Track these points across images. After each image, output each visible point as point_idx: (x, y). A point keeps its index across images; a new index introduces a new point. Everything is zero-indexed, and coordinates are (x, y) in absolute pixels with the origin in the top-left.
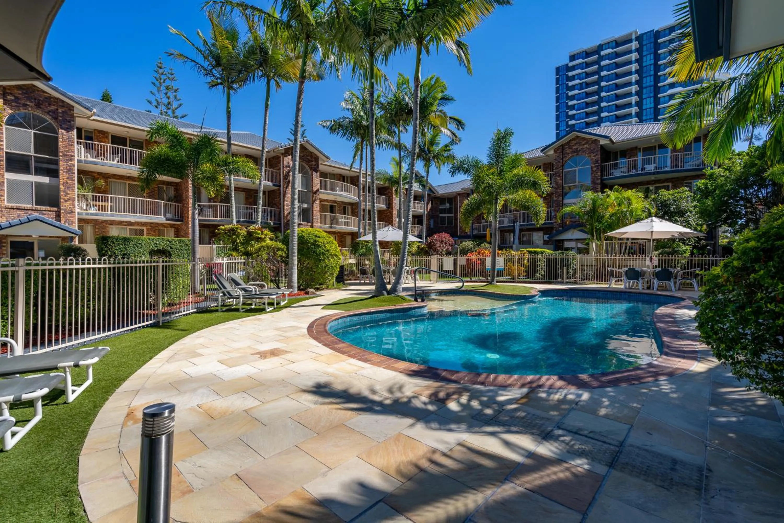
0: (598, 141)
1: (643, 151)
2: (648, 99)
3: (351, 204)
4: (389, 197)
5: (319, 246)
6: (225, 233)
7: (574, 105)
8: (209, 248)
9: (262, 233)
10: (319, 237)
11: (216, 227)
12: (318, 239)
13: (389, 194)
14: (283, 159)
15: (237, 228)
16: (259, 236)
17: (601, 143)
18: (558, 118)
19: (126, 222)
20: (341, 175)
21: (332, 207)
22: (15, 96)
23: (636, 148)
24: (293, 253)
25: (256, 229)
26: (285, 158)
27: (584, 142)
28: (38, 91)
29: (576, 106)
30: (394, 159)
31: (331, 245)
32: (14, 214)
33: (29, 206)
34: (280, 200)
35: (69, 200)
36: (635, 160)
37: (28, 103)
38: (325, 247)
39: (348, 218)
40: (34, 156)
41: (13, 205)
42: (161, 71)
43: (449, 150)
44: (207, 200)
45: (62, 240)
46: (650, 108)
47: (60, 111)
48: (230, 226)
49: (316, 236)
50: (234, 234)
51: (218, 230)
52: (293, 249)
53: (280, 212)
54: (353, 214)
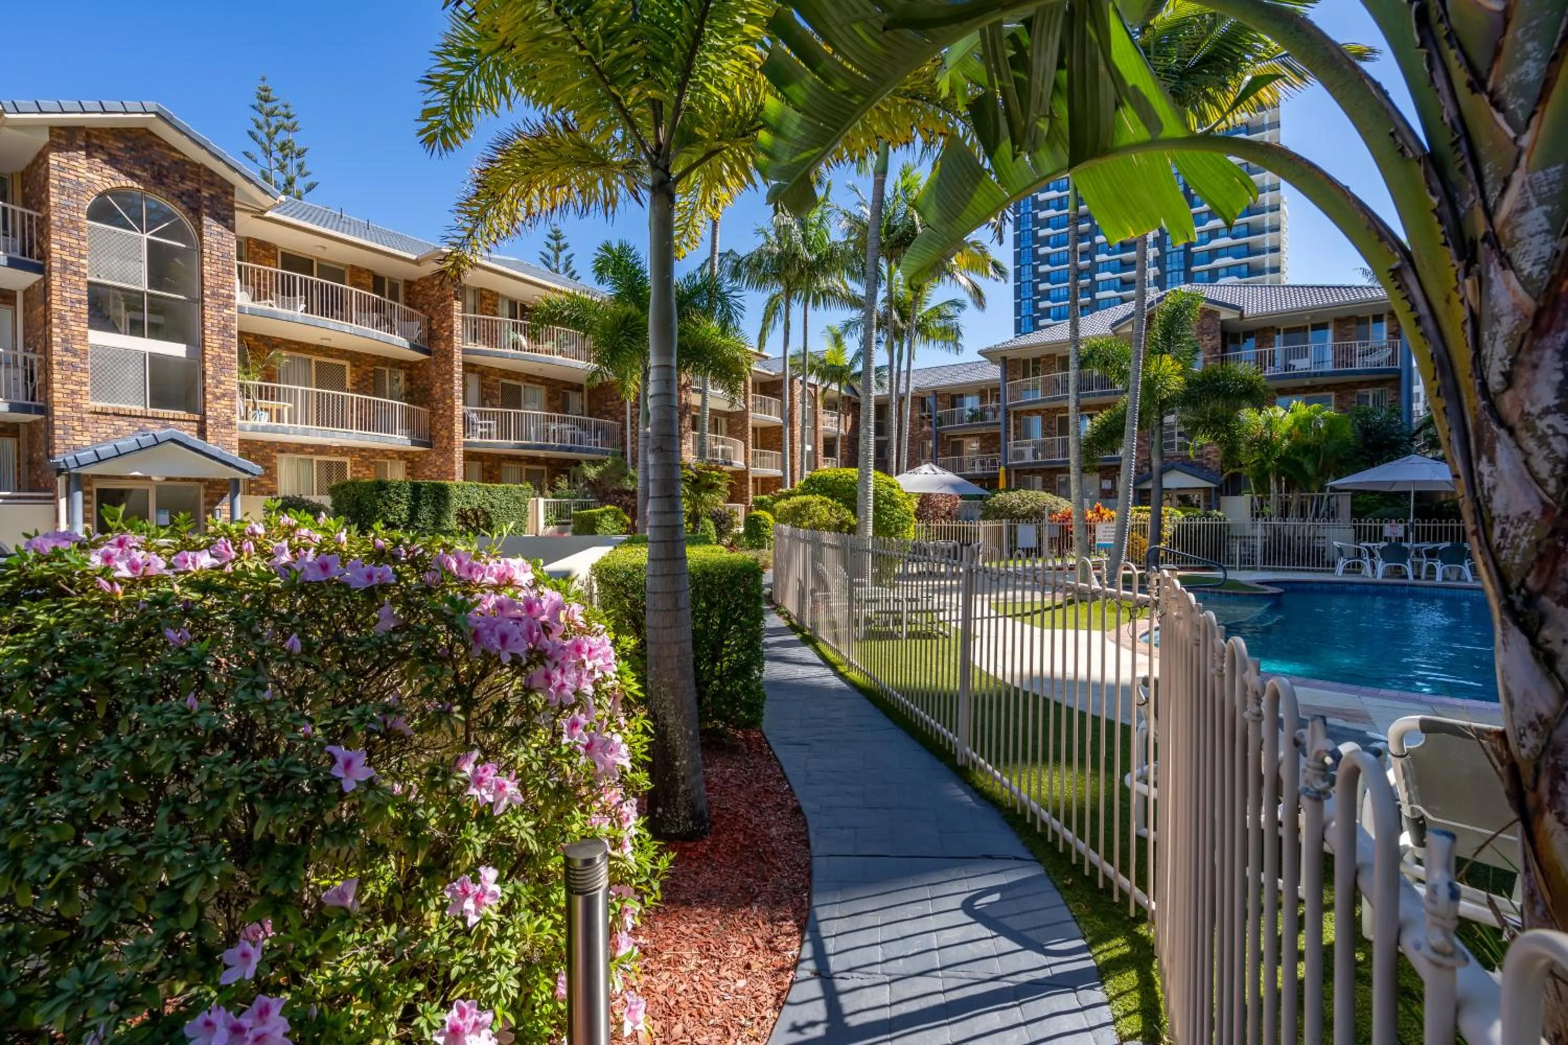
1: (1284, 334)
3: (727, 415)
17: (1222, 318)
19: (312, 446)
22: (109, 154)
23: (1273, 328)
28: (159, 145)
29: (1051, 239)
32: (105, 427)
33: (138, 409)
35: (224, 395)
37: (138, 173)
40: (149, 295)
41: (104, 405)
42: (268, 107)
45: (207, 488)
47: (205, 193)
53: (624, 428)
54: (731, 433)
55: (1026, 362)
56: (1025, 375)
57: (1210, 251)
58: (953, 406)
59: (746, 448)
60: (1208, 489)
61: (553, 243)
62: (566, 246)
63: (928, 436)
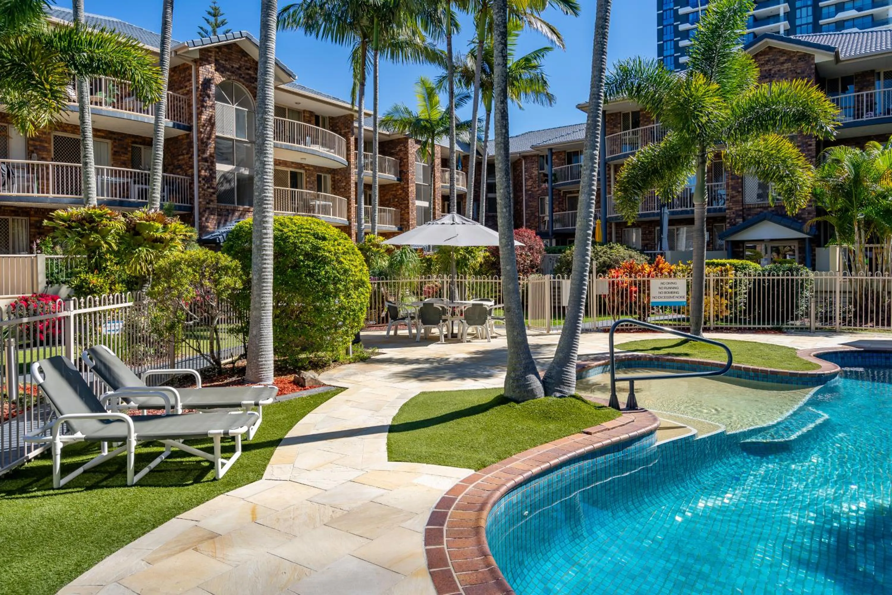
0: (811, 57)
1: (885, 78)
2: (804, 10)
3: (333, 172)
4: (401, 159)
5: (324, 261)
6: (70, 227)
7: (687, 15)
8: (28, 262)
9: (165, 227)
10: (324, 239)
11: (45, 213)
12: (321, 244)
13: (401, 154)
14: (197, 71)
15: (101, 216)
16: (158, 235)
17: (817, 61)
18: (660, 34)
20: (311, 113)
21: (294, 175)
23: (872, 72)
24: (261, 280)
25: (149, 219)
26: (201, 69)
27: (782, 59)
29: (691, 16)
30: (423, 82)
31: (352, 257)
34: (191, 157)
36: (871, 95)
38: (340, 263)
39: (325, 198)
43: (535, 67)
44: (23, 153)
46: (807, 24)
48: (82, 210)
49: (317, 236)
50: (94, 230)
51: (51, 219)
52: (261, 270)
53: (192, 183)
54: (336, 190)
55: (626, 115)
56: (626, 128)
57: (837, 23)
58: (570, 162)
59: (349, 204)
60: (803, 239)
61: (212, 19)
62: (223, 23)
63: (545, 193)
